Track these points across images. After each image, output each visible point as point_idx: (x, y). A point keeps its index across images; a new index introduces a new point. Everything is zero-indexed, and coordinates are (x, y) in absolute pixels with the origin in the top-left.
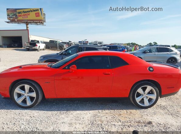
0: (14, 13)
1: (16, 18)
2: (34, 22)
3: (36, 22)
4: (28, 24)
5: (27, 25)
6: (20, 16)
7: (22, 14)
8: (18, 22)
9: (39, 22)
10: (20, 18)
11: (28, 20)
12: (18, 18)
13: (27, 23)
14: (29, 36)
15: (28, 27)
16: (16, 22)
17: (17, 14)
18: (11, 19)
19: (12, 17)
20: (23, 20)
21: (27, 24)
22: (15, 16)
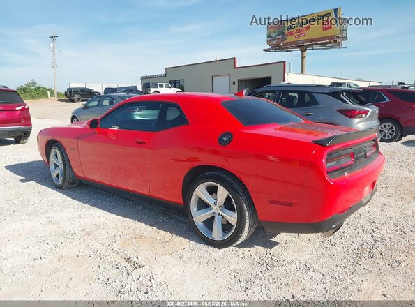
0: (280, 30)
1: (284, 39)
2: (318, 44)
3: (322, 44)
4: (306, 50)
5: (303, 51)
6: (291, 34)
7: (295, 30)
8: (286, 48)
9: (330, 43)
10: (291, 39)
11: (306, 41)
12: (286, 39)
13: (305, 48)
14: (286, 76)
15: (305, 57)
16: (282, 49)
17: (286, 31)
18: (274, 42)
19: (275, 40)
20: (295, 42)
21: (303, 48)
22: (280, 37)
